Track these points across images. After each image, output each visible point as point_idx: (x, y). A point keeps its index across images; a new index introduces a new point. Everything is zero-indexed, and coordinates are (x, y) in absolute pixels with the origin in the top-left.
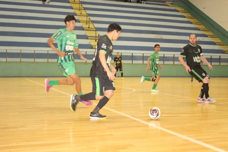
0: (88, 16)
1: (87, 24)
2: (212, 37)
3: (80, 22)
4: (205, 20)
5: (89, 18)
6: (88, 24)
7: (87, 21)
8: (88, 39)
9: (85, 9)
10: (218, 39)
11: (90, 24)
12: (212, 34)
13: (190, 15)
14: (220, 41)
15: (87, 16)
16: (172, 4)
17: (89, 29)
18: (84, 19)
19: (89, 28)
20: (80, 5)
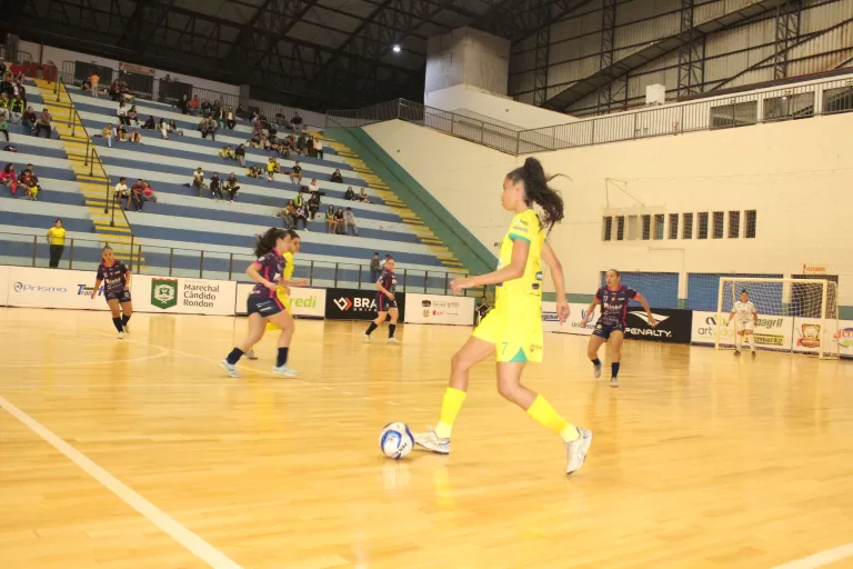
0: (93, 144)
1: (86, 165)
2: (412, 222)
3: (66, 158)
4: (399, 180)
5: (93, 150)
6: (89, 164)
7: (87, 157)
8: (83, 204)
9: (85, 123)
10: (427, 228)
11: (95, 165)
12: (412, 215)
13: (364, 166)
14: (431, 234)
15: (88, 143)
16: (321, 133)
17: (90, 179)
18: (81, 149)
19: (91, 175)
20: (73, 111)
